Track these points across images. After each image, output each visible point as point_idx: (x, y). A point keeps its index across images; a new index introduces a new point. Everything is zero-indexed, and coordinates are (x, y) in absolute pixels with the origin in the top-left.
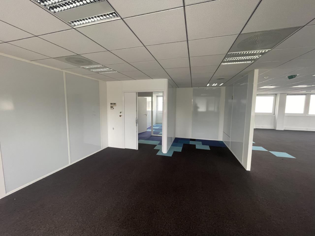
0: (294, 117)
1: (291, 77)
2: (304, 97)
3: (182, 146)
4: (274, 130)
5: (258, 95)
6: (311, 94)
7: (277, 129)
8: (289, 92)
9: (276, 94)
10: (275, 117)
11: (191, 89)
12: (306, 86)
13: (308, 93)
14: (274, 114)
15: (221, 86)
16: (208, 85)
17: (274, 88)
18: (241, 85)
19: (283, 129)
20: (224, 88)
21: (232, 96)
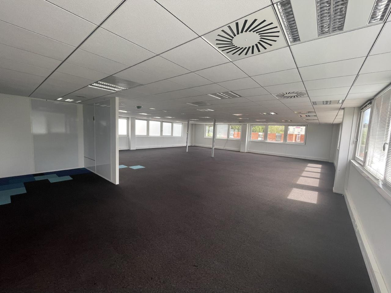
0: (141, 138)
1: (139, 107)
2: (146, 122)
3: (24, 186)
4: (129, 150)
5: (120, 117)
6: (150, 120)
7: (131, 149)
8: (136, 117)
9: (128, 118)
10: (129, 138)
11: (28, 100)
12: (146, 114)
13: (148, 119)
14: (128, 136)
15: (77, 103)
16: (59, 99)
17: (126, 113)
18: (102, 106)
21: (94, 117)
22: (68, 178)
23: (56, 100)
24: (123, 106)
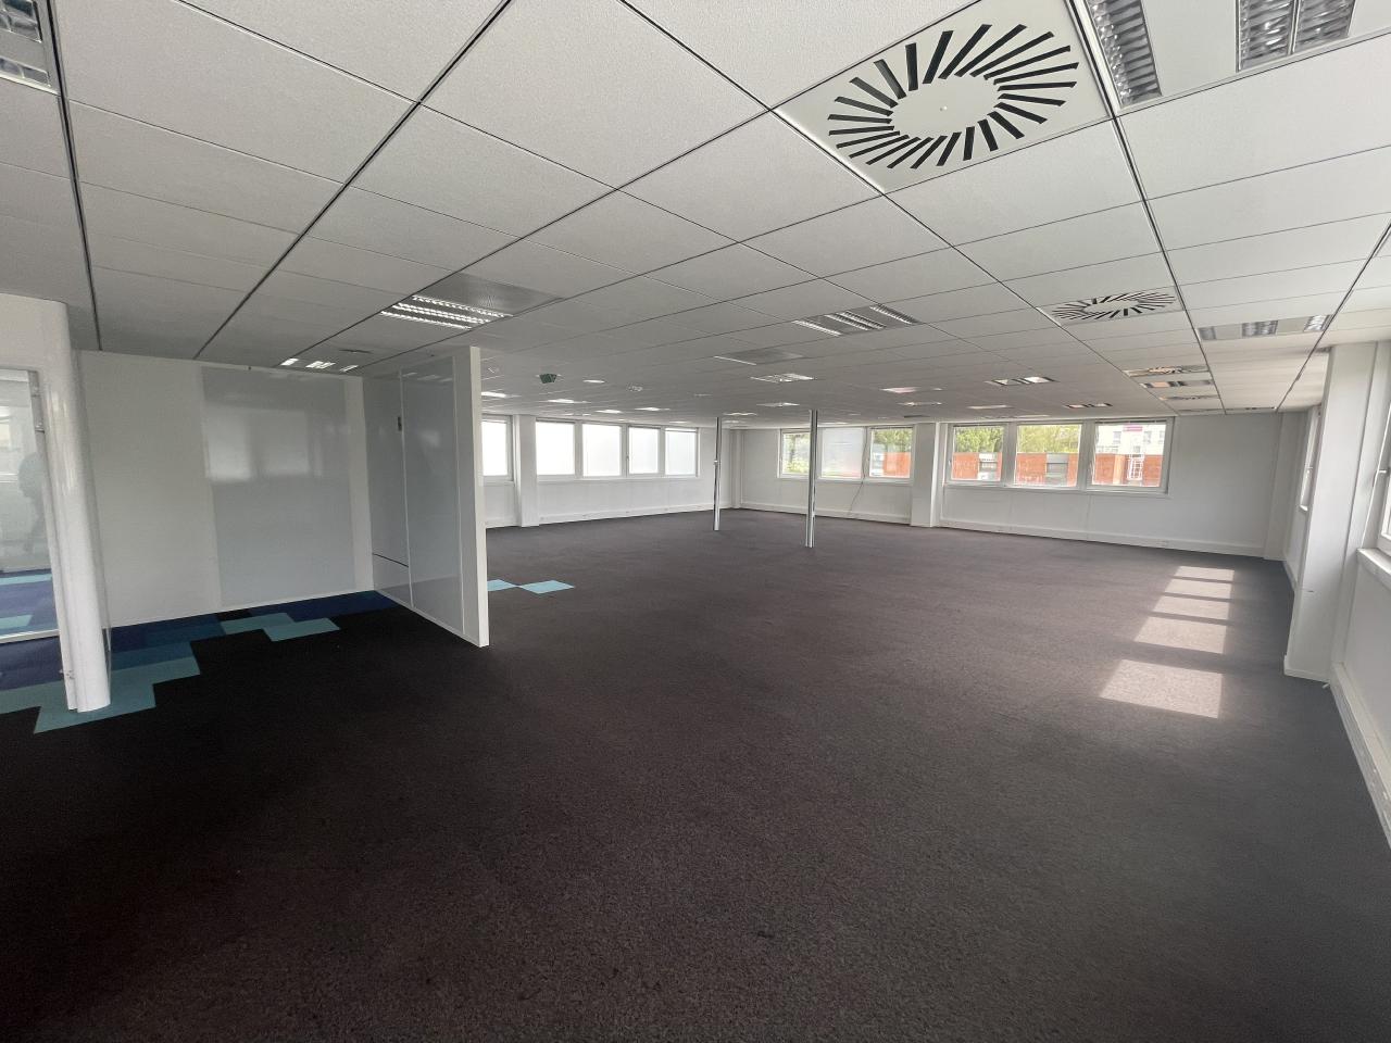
0: (557, 485)
1: (547, 378)
2: (570, 428)
3: (191, 651)
4: (515, 529)
6: (584, 422)
7: (524, 524)
8: (540, 413)
9: (511, 416)
10: (515, 486)
11: (192, 368)
12: (571, 402)
13: (577, 418)
14: (513, 480)
15: (343, 373)
16: (289, 362)
17: (504, 399)
18: (426, 378)
19: (536, 523)
20: (359, 380)
21: (399, 419)
22: (326, 626)
23: (277, 366)
24: (493, 375)
